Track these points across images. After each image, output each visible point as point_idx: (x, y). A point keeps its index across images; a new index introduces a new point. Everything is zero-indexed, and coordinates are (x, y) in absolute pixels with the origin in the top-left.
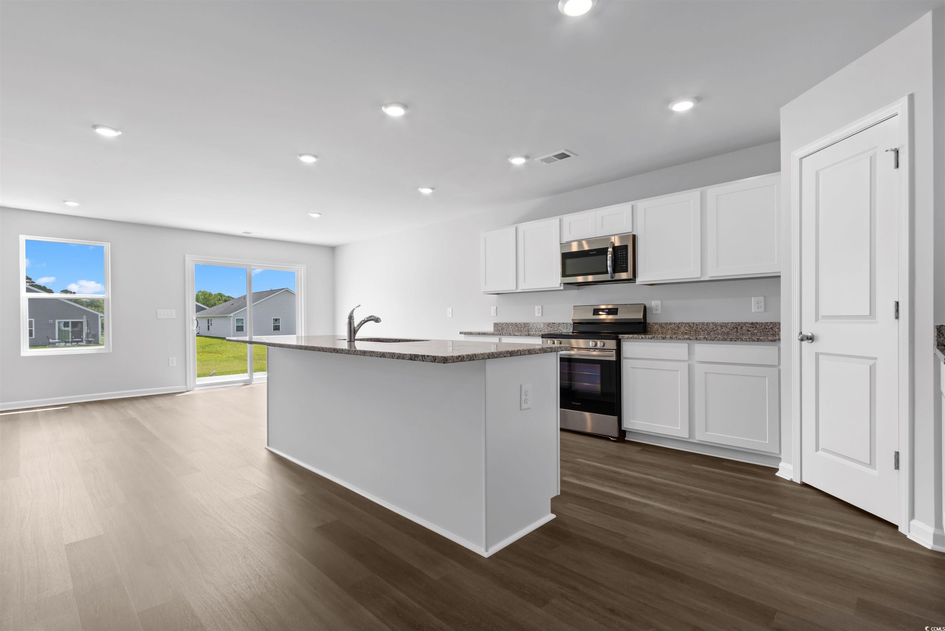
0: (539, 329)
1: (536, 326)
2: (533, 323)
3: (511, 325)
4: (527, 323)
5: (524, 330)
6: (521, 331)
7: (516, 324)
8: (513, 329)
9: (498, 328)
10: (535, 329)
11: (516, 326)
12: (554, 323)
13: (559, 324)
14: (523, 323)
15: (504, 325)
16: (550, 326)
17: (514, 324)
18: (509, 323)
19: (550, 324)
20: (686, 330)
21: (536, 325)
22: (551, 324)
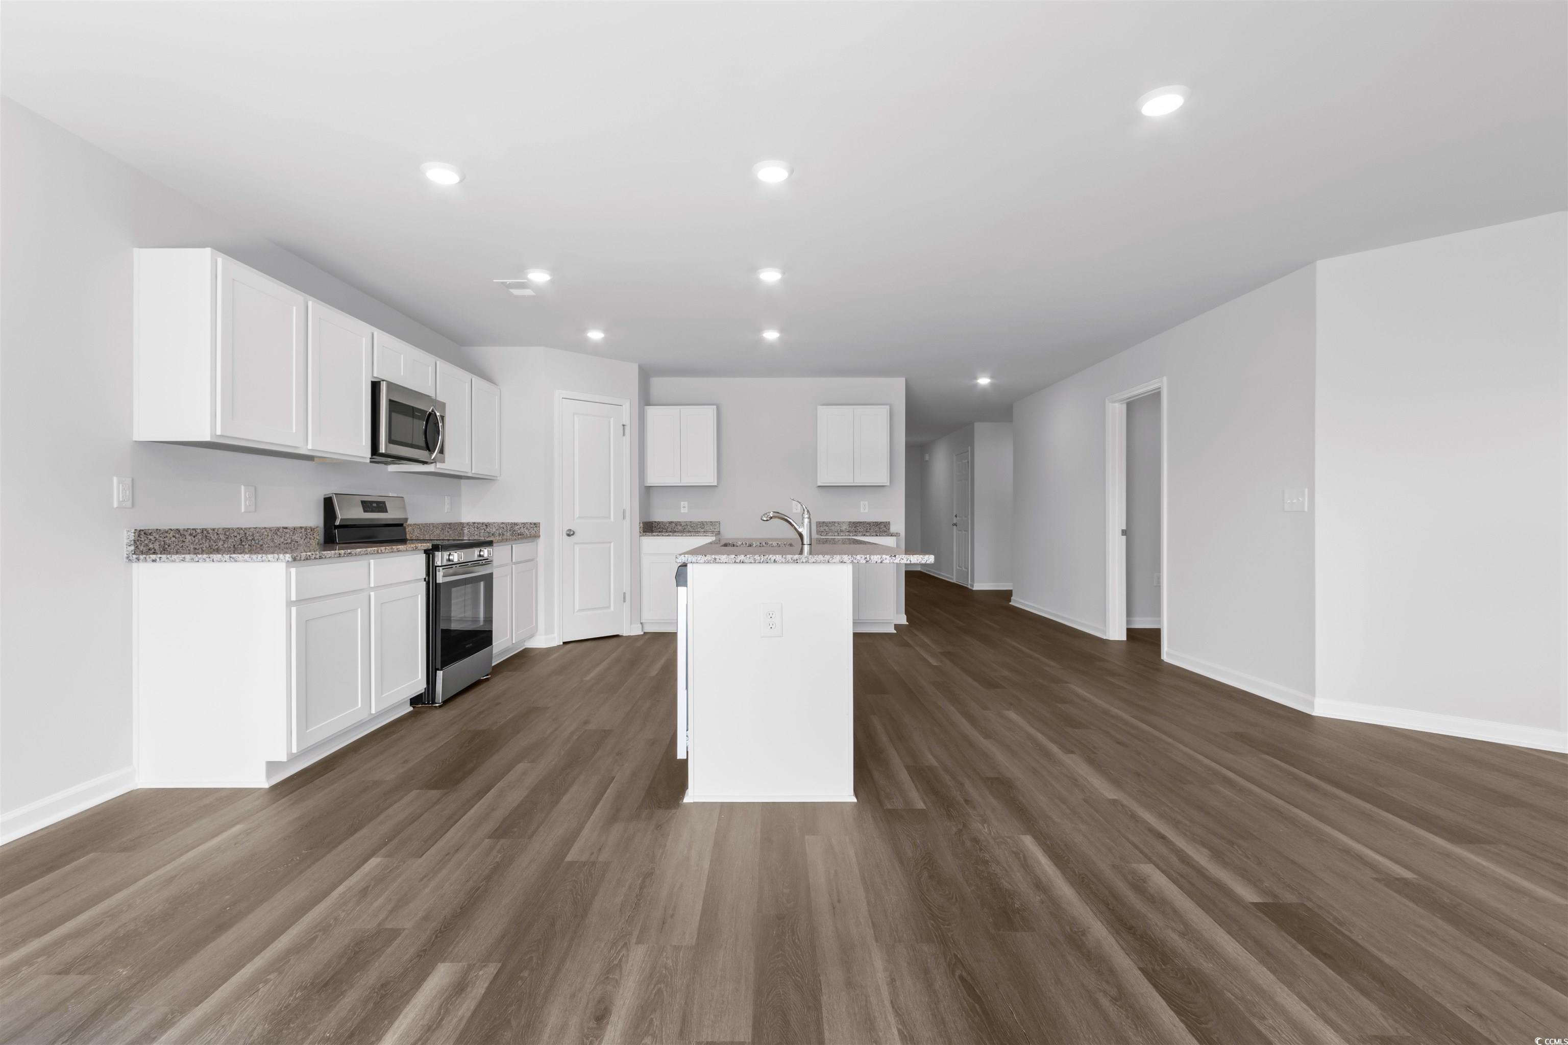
0: (257, 542)
1: (253, 535)
2: (246, 529)
3: (191, 535)
4: (232, 529)
5: (226, 546)
6: (217, 549)
7: (205, 532)
8: (197, 547)
9: (151, 546)
10: (249, 543)
11: (206, 536)
12: (286, 528)
13: (294, 529)
14: (223, 529)
15: (171, 535)
16: (278, 533)
17: (198, 531)
18: (184, 530)
19: (278, 529)
20: (418, 534)
21: (251, 534)
22: (281, 530)
